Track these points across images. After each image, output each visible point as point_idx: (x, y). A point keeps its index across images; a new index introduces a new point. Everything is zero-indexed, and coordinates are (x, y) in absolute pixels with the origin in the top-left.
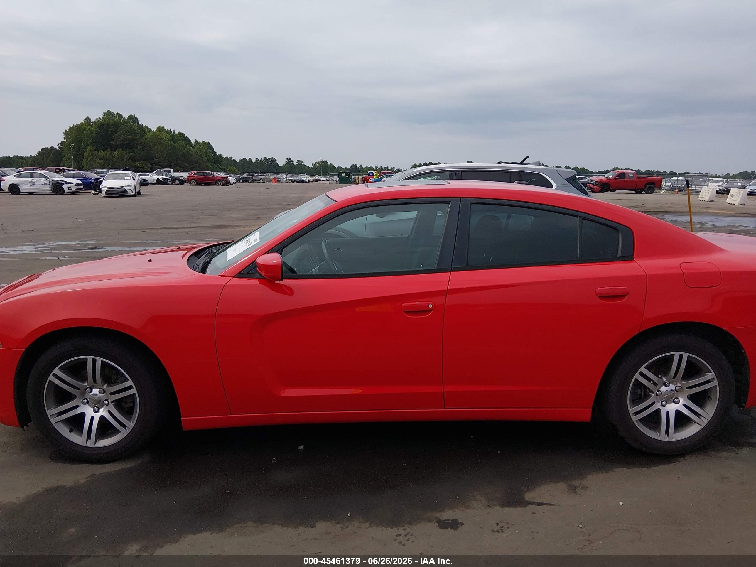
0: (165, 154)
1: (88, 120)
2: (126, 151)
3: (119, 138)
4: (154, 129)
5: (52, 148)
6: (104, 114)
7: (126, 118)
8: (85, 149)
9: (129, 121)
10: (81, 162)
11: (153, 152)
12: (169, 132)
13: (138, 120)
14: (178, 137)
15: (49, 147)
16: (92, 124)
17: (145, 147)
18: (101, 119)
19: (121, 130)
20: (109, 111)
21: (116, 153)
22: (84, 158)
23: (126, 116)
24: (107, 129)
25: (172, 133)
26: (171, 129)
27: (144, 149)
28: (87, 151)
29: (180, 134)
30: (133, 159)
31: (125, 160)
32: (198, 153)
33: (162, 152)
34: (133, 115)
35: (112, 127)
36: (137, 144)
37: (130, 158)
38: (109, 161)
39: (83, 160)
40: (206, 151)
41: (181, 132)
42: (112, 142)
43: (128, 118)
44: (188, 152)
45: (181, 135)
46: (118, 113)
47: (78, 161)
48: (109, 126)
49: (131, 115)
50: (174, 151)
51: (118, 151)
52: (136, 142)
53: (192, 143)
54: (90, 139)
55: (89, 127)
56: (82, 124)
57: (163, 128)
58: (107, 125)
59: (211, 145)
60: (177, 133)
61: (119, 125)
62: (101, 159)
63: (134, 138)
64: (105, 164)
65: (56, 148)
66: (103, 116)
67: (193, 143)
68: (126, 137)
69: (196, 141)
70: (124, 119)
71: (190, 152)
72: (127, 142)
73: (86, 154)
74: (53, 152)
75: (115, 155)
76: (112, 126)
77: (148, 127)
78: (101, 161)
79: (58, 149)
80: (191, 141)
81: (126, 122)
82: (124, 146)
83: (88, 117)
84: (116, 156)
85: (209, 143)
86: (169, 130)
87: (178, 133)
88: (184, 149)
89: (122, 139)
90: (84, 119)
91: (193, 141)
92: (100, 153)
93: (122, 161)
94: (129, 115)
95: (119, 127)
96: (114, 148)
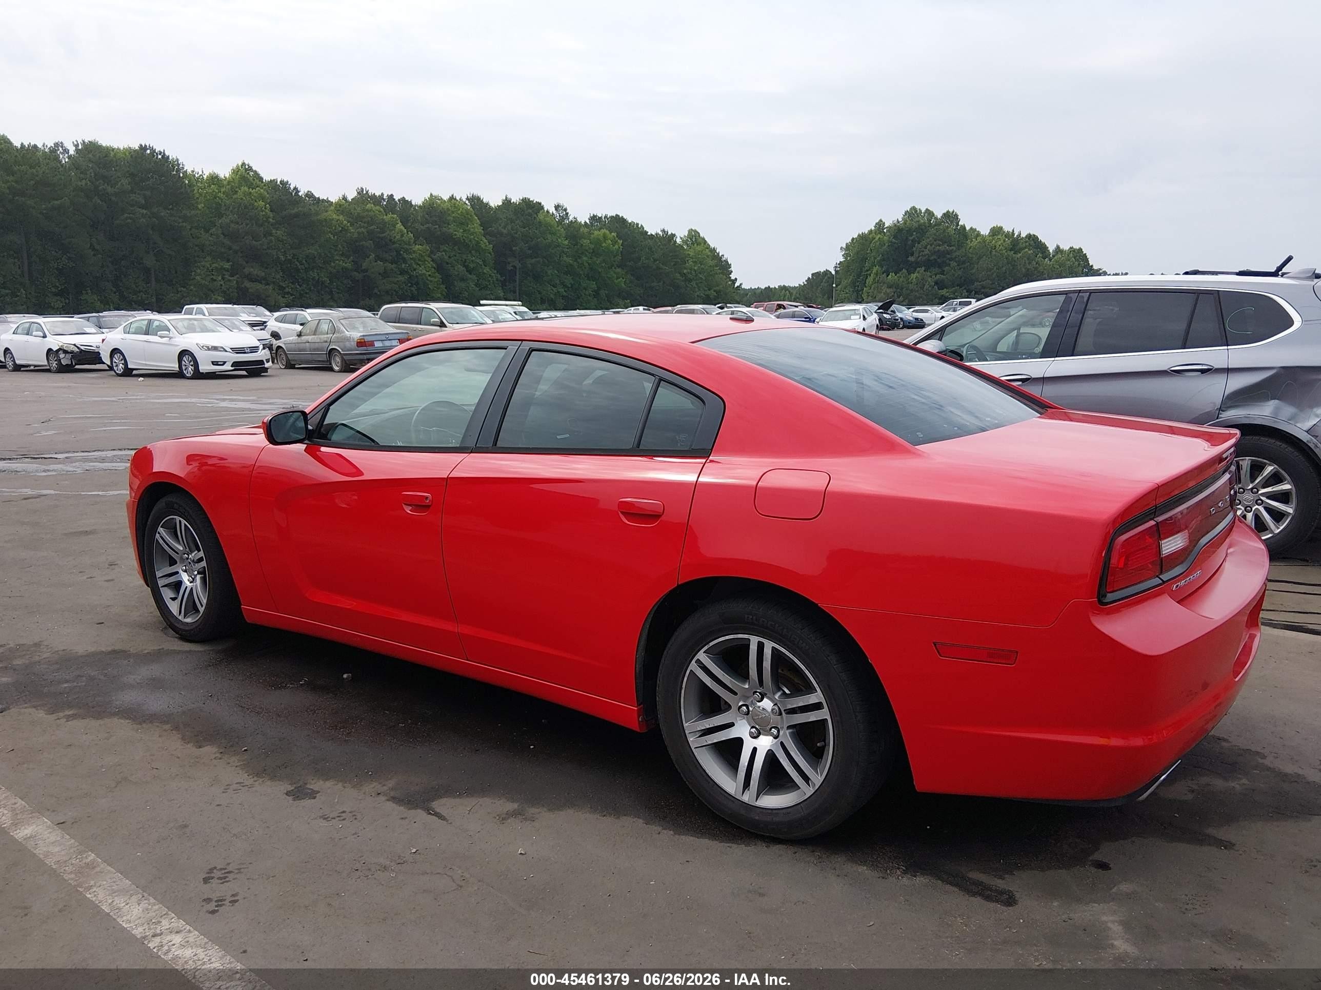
0: (995, 274)
1: (880, 224)
2: (931, 272)
3: (923, 251)
4: (985, 231)
5: (827, 272)
6: (906, 212)
7: (939, 217)
8: (869, 272)
9: (943, 222)
10: (861, 293)
11: (974, 271)
12: (1010, 235)
13: (957, 219)
14: (1026, 242)
15: (822, 271)
16: (885, 231)
17: (964, 262)
18: (898, 222)
19: (929, 238)
20: (914, 208)
21: (913, 276)
22: (866, 287)
23: (939, 214)
24: (907, 238)
25: (1015, 236)
26: (1013, 231)
27: (961, 267)
28: (872, 275)
29: (1029, 236)
30: (940, 285)
31: (927, 286)
32: (1054, 268)
33: (990, 271)
34: (951, 211)
35: (914, 233)
36: (951, 259)
37: (936, 283)
38: (902, 289)
39: (865, 289)
40: (1072, 263)
41: (1032, 233)
42: (911, 259)
43: (942, 217)
44: (1036, 268)
45: (1032, 238)
46: (927, 209)
47: (858, 291)
48: (910, 231)
49: (948, 212)
50: (1011, 268)
51: (918, 272)
52: (948, 256)
53: (1049, 251)
54: (879, 255)
55: (879, 236)
56: (871, 231)
57: (1001, 228)
58: (907, 231)
59: (1084, 253)
60: (1023, 235)
61: (926, 228)
62: (890, 287)
63: (947, 250)
64: (896, 294)
65: (831, 272)
66: (904, 216)
67: (1051, 251)
68: (934, 248)
69: (1058, 247)
70: (936, 218)
71: (1041, 269)
72: (935, 257)
73: (870, 280)
74: (826, 278)
75: (912, 280)
76: (914, 231)
77: (975, 229)
78: (889, 291)
79: (833, 273)
80: (1048, 248)
81: (939, 223)
82: (929, 264)
83: (881, 221)
84: (914, 280)
85: (1082, 250)
86: (1011, 231)
87: (1026, 236)
88: (1030, 263)
89: (927, 252)
90: (874, 224)
91: (1051, 248)
92: (890, 276)
93: (922, 288)
94: (945, 211)
95: (927, 232)
96: (911, 268)
